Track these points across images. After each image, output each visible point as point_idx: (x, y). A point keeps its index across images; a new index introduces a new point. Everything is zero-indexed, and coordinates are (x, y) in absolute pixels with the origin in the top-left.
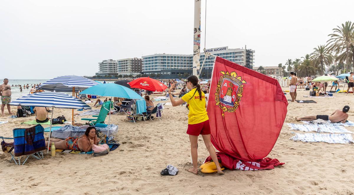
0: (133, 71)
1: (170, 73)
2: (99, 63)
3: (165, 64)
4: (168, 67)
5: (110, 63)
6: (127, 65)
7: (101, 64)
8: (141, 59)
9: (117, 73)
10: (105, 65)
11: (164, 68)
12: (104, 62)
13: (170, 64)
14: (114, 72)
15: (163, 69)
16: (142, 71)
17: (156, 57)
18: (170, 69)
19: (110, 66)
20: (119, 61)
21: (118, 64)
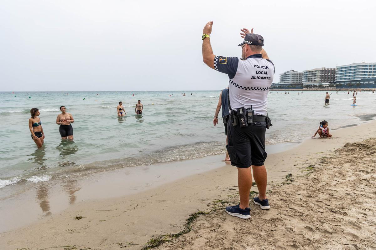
0: (322, 81)
1: (373, 82)
2: (280, 74)
3: (367, 73)
4: (369, 76)
5: (293, 74)
6: (315, 76)
7: (282, 75)
8: (334, 69)
9: (302, 83)
10: (287, 76)
11: (364, 77)
12: (287, 74)
13: (372, 73)
14: (300, 82)
15: (363, 79)
16: (335, 81)
17: (355, 66)
18: (372, 78)
19: (293, 76)
20: (306, 71)
21: (305, 74)
